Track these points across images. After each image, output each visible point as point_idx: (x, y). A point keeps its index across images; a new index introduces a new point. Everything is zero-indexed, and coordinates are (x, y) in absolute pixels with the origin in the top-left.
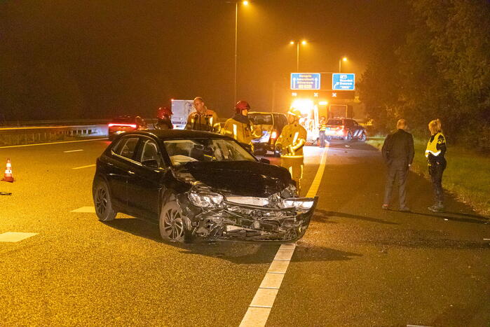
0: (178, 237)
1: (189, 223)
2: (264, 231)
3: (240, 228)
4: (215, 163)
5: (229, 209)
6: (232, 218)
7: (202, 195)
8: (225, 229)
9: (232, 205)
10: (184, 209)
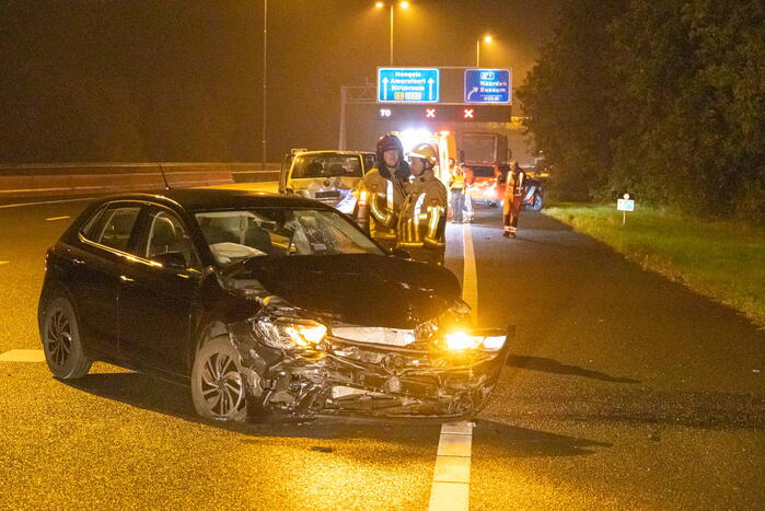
0: (233, 410)
1: (255, 380)
2: (410, 397)
3: (359, 392)
4: (297, 259)
5: (337, 352)
6: (345, 370)
7: (281, 324)
8: (329, 394)
9: (344, 344)
10: (245, 353)
